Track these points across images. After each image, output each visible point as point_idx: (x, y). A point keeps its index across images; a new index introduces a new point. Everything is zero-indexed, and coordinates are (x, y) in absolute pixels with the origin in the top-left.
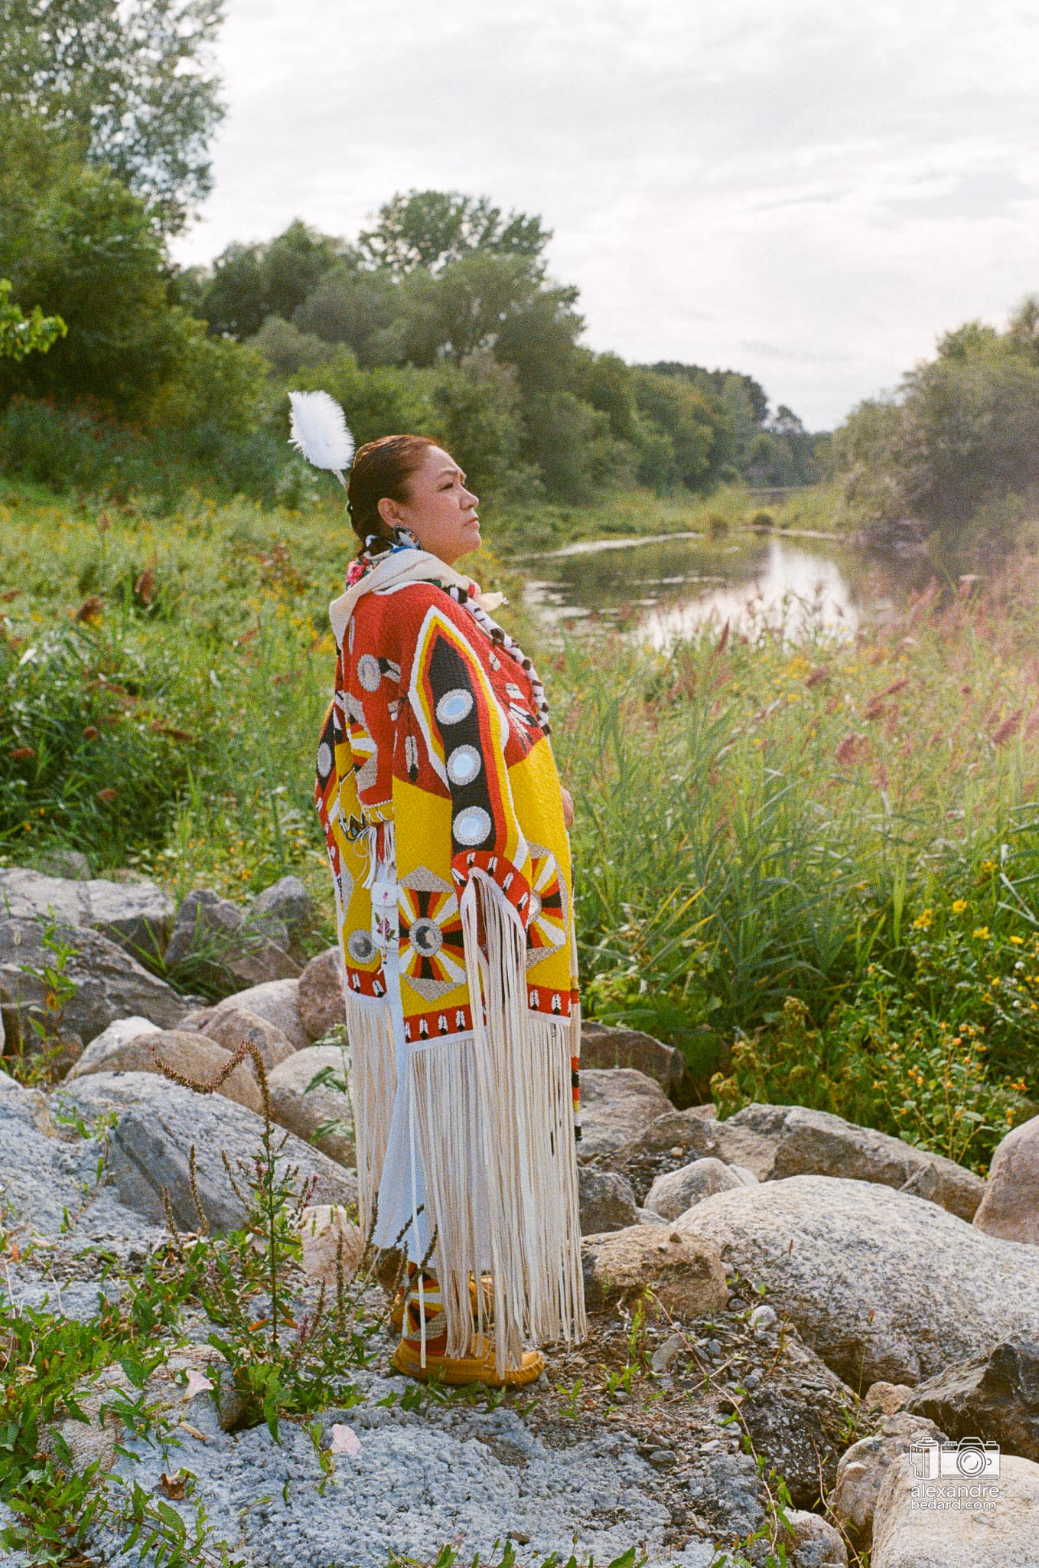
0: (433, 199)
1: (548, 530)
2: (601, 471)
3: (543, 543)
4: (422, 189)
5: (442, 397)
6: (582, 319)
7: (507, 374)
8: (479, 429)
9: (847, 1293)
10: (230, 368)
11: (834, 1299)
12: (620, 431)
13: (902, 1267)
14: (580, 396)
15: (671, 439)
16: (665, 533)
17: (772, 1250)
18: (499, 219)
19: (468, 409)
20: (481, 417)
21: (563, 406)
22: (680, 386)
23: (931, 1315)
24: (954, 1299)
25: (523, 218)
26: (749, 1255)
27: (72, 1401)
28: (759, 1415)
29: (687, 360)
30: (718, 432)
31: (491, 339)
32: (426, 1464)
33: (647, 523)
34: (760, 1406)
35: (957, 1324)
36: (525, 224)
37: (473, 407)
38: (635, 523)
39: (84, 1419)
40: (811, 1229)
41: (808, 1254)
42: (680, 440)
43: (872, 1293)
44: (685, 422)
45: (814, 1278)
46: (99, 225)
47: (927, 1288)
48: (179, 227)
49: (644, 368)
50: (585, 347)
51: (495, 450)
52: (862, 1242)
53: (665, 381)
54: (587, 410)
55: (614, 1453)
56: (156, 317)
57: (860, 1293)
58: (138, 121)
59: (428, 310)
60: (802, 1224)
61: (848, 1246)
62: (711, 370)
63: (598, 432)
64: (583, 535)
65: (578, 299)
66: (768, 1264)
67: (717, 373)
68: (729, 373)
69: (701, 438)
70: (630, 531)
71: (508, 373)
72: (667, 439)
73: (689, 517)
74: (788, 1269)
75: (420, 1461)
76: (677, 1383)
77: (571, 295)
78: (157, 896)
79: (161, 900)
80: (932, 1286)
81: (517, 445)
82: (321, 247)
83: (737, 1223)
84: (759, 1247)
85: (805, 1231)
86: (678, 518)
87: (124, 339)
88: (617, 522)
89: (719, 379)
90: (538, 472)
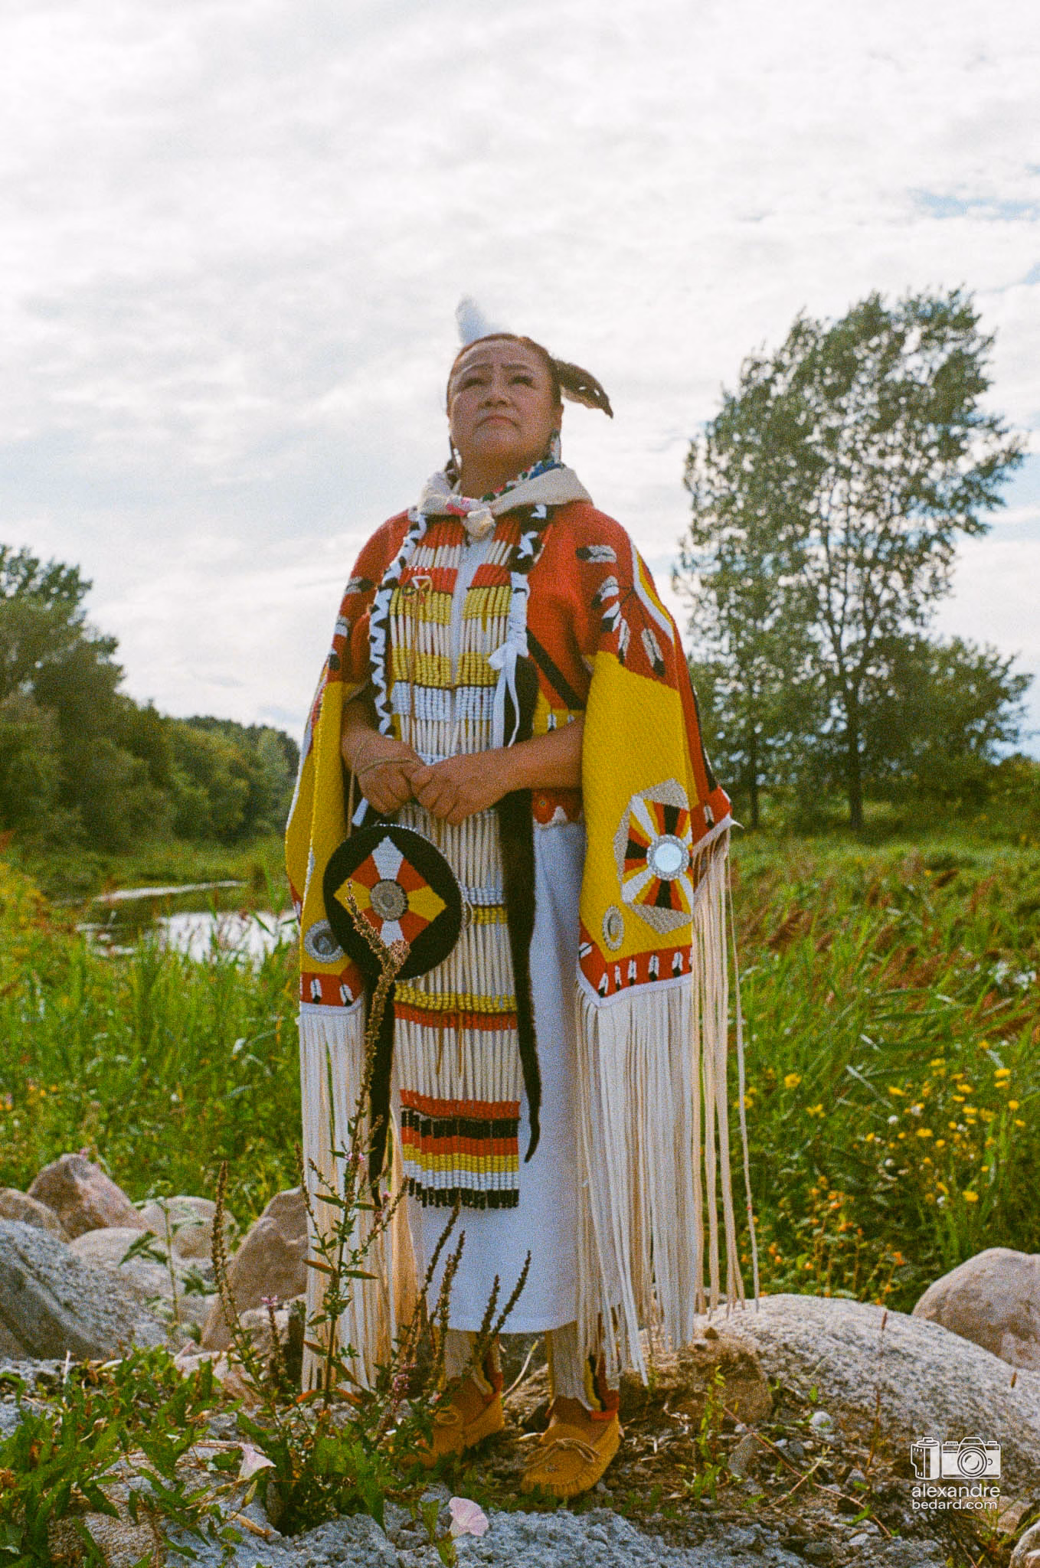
1: (88, 875)
2: (141, 820)
3: (84, 889)
6: (120, 668)
7: (48, 717)
8: (19, 770)
9: (896, 1402)
11: (885, 1410)
12: (160, 780)
13: (942, 1378)
14: (119, 744)
15: (206, 792)
16: (207, 881)
17: (807, 1355)
18: (37, 570)
19: (9, 749)
20: (23, 757)
21: (102, 752)
22: (216, 739)
23: (987, 1430)
24: (1004, 1413)
25: (62, 567)
26: (783, 1362)
27: (94, 1487)
28: (892, 1511)
29: (221, 715)
30: (253, 787)
31: (27, 687)
32: (579, 1543)
33: (190, 871)
34: (889, 1502)
35: (1014, 1440)
36: (64, 574)
37: (14, 747)
38: (177, 871)
39: (111, 1512)
40: (840, 1334)
41: (847, 1360)
42: (215, 792)
43: (922, 1404)
44: (221, 775)
45: (859, 1386)
47: (974, 1401)
49: (179, 721)
50: (125, 695)
51: (37, 791)
52: (894, 1351)
53: (199, 734)
54: (128, 759)
55: (756, 1549)
57: (910, 1403)
60: (828, 1329)
61: (882, 1354)
62: (246, 724)
63: (136, 780)
64: (123, 882)
65: (117, 650)
66: (807, 1371)
67: (252, 728)
68: (264, 728)
69: (237, 792)
70: (171, 879)
71: (49, 715)
72: (202, 792)
73: (231, 867)
74: (829, 1375)
75: (569, 1541)
76: (766, 1488)
77: (110, 646)
80: (978, 1399)
81: (57, 787)
83: (759, 1327)
84: (793, 1352)
85: (835, 1336)
86: (221, 867)
88: (158, 869)
89: (254, 733)
90: (79, 817)
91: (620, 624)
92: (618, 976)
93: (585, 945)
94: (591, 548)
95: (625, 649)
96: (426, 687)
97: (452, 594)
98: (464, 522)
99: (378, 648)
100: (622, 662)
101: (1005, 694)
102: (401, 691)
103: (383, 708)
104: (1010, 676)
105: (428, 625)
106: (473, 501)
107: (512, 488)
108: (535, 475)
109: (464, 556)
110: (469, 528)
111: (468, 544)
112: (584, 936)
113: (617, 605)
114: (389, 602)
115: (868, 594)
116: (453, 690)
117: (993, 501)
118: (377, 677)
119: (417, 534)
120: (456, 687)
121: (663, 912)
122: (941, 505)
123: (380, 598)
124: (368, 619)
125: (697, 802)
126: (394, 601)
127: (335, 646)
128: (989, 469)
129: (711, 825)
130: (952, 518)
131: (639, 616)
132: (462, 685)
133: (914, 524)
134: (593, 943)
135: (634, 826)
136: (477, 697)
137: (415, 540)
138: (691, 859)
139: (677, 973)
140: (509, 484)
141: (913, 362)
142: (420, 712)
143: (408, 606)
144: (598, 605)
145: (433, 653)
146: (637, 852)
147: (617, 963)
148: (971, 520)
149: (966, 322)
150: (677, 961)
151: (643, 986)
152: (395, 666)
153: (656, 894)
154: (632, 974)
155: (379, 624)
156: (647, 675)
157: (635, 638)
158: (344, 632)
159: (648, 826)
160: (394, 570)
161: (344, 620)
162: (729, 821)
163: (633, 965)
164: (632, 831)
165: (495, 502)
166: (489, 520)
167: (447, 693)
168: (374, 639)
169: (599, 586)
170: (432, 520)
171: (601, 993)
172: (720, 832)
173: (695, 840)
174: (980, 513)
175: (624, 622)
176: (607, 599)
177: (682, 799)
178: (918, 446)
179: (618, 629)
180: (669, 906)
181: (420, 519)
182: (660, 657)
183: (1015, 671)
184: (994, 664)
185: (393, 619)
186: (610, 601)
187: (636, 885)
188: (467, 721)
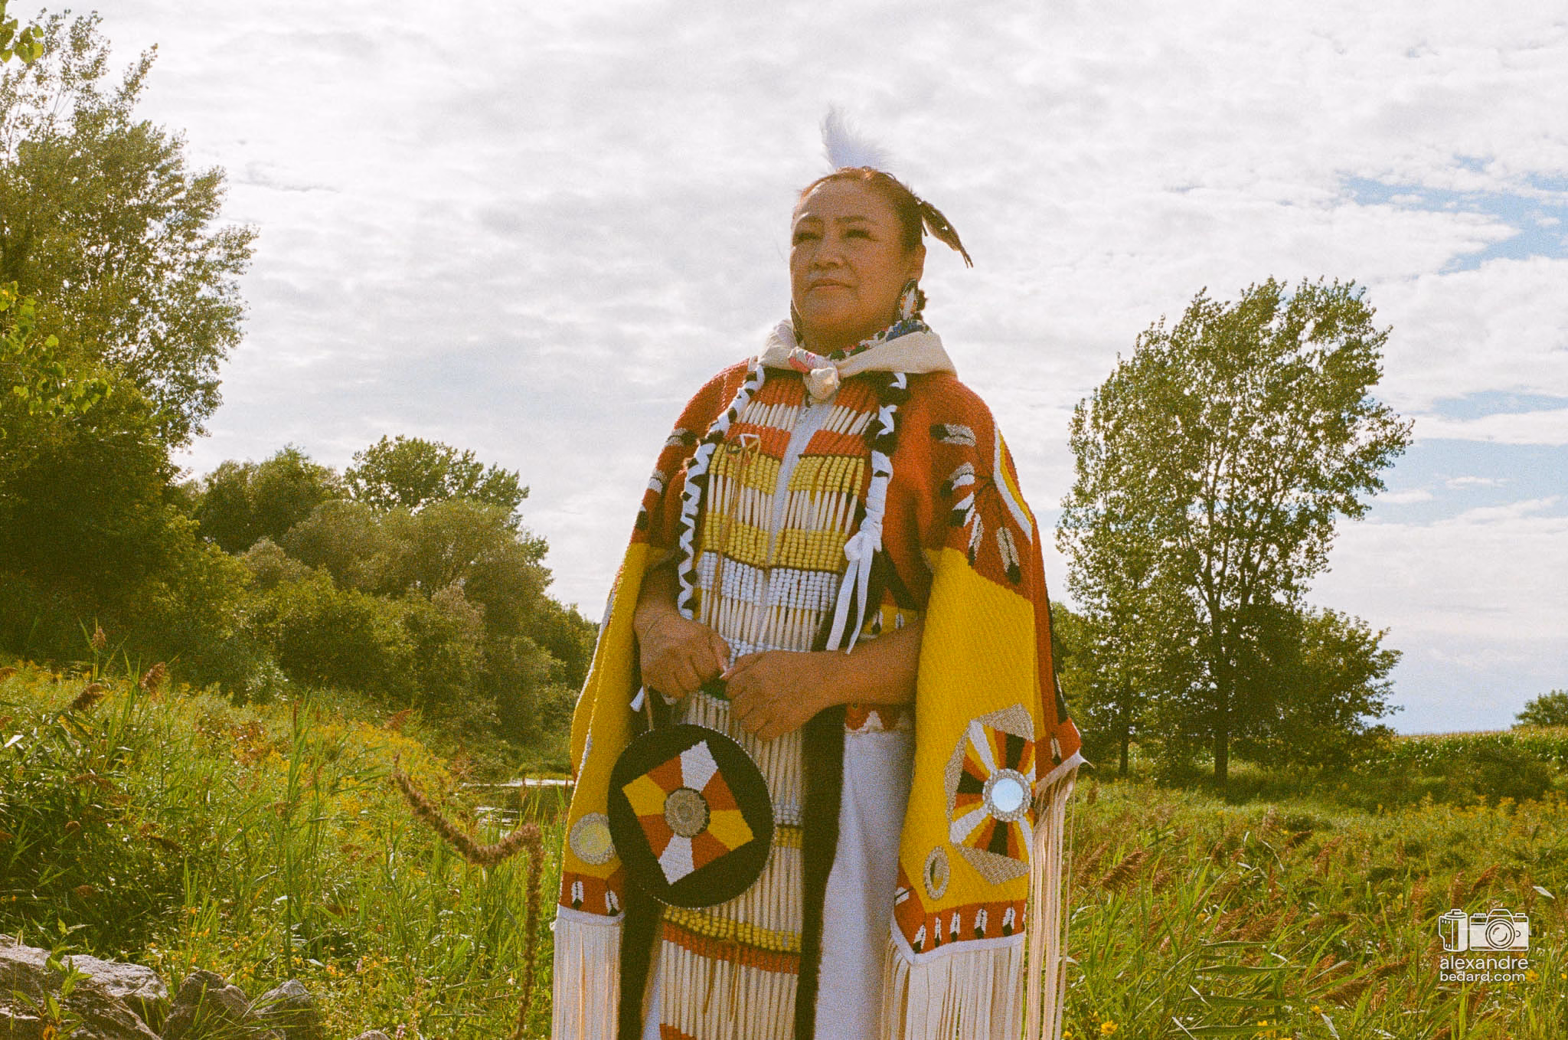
0: (420, 448)
1: (499, 763)
2: (552, 715)
3: (494, 774)
4: (409, 437)
5: (413, 624)
6: (548, 572)
8: (444, 659)
10: (215, 571)
14: (540, 643)
18: (481, 473)
19: (434, 638)
20: (448, 646)
21: (523, 650)
25: (502, 473)
36: (503, 480)
37: (441, 637)
46: (106, 419)
48: (181, 437)
50: (551, 599)
51: (456, 678)
54: (546, 656)
56: (148, 512)
58: (154, 336)
59: (405, 546)
63: (553, 678)
64: (531, 772)
65: (546, 555)
71: (476, 613)
77: (540, 550)
78: (150, 977)
79: (155, 982)
81: (478, 677)
82: (311, 476)
87: (115, 529)
88: (561, 764)
90: (495, 707)
91: (974, 521)
92: (938, 929)
93: (901, 890)
94: (948, 426)
95: (976, 549)
96: (738, 561)
97: (781, 461)
98: (805, 379)
99: (690, 507)
100: (971, 563)
101: (1373, 670)
102: (708, 563)
103: (686, 576)
104: (1378, 653)
105: (749, 490)
106: (820, 359)
107: (865, 348)
108: (892, 337)
109: (802, 417)
110: (810, 387)
111: (808, 405)
112: (902, 879)
113: (971, 497)
114: (710, 457)
115: (1247, 564)
116: (767, 570)
117: (1373, 484)
118: (685, 541)
119: (753, 385)
120: (771, 567)
121: (996, 858)
122: (1322, 484)
123: (701, 453)
124: (685, 474)
125: (1044, 733)
126: (715, 458)
127: (645, 504)
128: (1372, 453)
129: (1058, 761)
130: (1332, 498)
131: (995, 511)
132: (778, 566)
133: (1293, 500)
134: (911, 889)
135: (970, 755)
136: (795, 581)
137: (749, 391)
138: (1033, 799)
139: (1007, 931)
140: (862, 343)
141: (1307, 348)
142: (727, 590)
143: (730, 465)
144: (948, 493)
145: (751, 524)
146: (971, 786)
147: (939, 915)
148: (1351, 500)
149: (1358, 316)
150: (1009, 917)
151: (967, 942)
152: (707, 532)
153: (989, 837)
154: (955, 928)
155: (694, 480)
156: (999, 582)
157: (989, 538)
158: (658, 489)
159: (987, 757)
160: (722, 422)
161: (661, 474)
162: (1078, 759)
163: (956, 918)
164: (967, 761)
165: (844, 362)
166: (832, 380)
167: (760, 572)
168: (687, 497)
169: (952, 471)
170: (771, 372)
171: (917, 948)
172: (1067, 770)
173: (1039, 776)
174: (1360, 494)
175: (978, 517)
176: (959, 488)
177: (1029, 729)
178: (1306, 428)
179: (971, 523)
180: (1003, 852)
181: (758, 369)
182: (1016, 560)
183: (1382, 646)
184: (1364, 639)
185: (712, 478)
186: (964, 491)
187: (967, 824)
188: (779, 607)
